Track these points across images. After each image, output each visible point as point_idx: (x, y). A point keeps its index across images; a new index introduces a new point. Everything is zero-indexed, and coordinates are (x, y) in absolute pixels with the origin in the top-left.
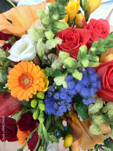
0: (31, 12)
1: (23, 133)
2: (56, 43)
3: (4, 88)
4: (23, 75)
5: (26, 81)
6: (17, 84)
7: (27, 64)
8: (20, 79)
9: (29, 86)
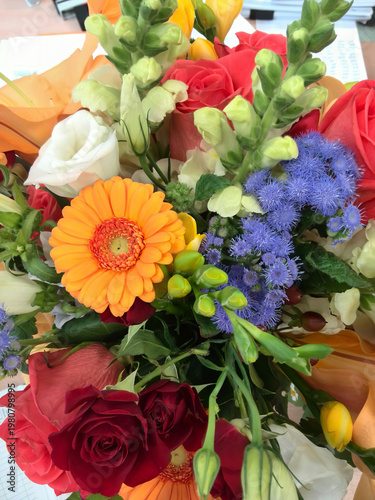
0: (50, 88)
1: (161, 483)
2: (173, 94)
3: (35, 337)
4: (99, 229)
5: (120, 247)
6: (92, 266)
7: (103, 186)
8: (95, 245)
9: (138, 251)
